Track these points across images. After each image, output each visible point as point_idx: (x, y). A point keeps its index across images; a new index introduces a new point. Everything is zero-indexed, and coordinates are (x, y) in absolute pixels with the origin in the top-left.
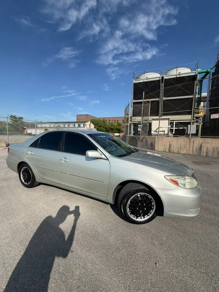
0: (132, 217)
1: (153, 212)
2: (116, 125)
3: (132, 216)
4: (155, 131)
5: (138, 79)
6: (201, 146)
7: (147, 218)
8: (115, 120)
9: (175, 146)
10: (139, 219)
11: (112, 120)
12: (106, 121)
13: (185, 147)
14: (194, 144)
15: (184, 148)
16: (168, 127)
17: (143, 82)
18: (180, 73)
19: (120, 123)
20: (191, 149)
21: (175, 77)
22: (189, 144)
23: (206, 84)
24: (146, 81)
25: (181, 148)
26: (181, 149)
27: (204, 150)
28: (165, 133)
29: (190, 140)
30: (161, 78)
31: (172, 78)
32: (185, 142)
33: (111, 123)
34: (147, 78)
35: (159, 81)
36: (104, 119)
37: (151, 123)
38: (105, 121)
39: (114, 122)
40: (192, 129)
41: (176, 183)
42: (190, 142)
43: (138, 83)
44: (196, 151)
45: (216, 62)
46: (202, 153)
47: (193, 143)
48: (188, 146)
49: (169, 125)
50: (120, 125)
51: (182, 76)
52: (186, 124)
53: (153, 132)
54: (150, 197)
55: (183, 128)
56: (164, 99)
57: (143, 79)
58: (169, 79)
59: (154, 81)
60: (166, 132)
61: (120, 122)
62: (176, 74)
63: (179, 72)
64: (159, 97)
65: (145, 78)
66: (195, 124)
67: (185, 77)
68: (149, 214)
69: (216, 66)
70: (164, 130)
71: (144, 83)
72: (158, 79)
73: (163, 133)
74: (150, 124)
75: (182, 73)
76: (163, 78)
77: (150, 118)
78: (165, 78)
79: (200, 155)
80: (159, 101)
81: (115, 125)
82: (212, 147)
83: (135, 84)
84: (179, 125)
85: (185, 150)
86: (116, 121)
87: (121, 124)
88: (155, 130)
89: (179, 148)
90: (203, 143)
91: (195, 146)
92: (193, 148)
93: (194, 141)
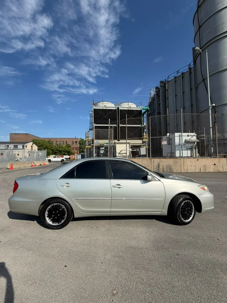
2: (66, 147)
4: (119, 153)
5: (97, 106)
6: (159, 165)
8: (63, 141)
11: (60, 141)
12: (52, 142)
13: (148, 166)
16: (129, 150)
17: (102, 109)
19: (69, 144)
21: (127, 109)
24: (104, 108)
27: (161, 167)
30: (117, 108)
31: (125, 110)
32: (148, 162)
33: (59, 144)
34: (105, 106)
35: (116, 110)
36: (50, 140)
38: (51, 142)
39: (62, 143)
42: (151, 162)
43: (98, 109)
44: (156, 169)
45: (149, 103)
46: (160, 170)
47: (154, 162)
48: (150, 165)
49: (129, 148)
50: (70, 147)
51: (132, 109)
52: (139, 147)
53: (117, 155)
55: (136, 150)
56: (120, 126)
57: (102, 106)
58: (123, 110)
59: (111, 110)
60: (128, 154)
61: (70, 143)
62: (127, 107)
63: (130, 106)
64: (116, 124)
65: (104, 106)
66: (145, 147)
67: (134, 110)
69: (149, 105)
70: (126, 153)
71: (103, 110)
72: (115, 109)
73: (125, 155)
74: (115, 147)
75: (132, 107)
76: (118, 108)
77: (114, 142)
78: (120, 108)
80: (117, 127)
81: (64, 147)
82: (166, 165)
83: (95, 110)
86: (65, 142)
87: (70, 145)
88: (119, 152)
90: (160, 162)
91: (155, 165)
92: (154, 167)
93: (154, 161)
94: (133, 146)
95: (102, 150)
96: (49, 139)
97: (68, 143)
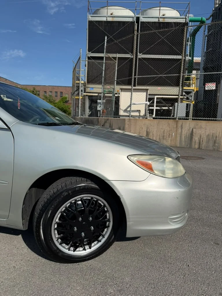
0: (65, 249)
1: (107, 232)
2: (60, 102)
3: (64, 247)
4: (125, 111)
5: (97, 14)
6: (192, 134)
7: (96, 246)
8: (56, 92)
9: (155, 133)
10: (80, 252)
11: (51, 92)
12: (38, 93)
13: (169, 135)
14: (183, 131)
15: (168, 137)
16: (146, 104)
17: (105, 21)
18: (164, 15)
19: (66, 98)
20: (178, 138)
21: (156, 20)
22: (175, 129)
23: (201, 39)
24: (110, 19)
25: (164, 136)
26: (163, 139)
27: (196, 138)
28: (141, 115)
29: (177, 124)
30: (135, 20)
31: (153, 22)
32: (170, 128)
33: (48, 96)
34: (112, 14)
35: (133, 23)
36: (34, 89)
37: (119, 96)
38: (36, 91)
39: (54, 94)
40: (180, 109)
41: (149, 168)
42: (177, 127)
43: (96, 22)
44: (185, 141)
45: (213, 10)
46: (193, 144)
47: (182, 129)
48: (174, 134)
49: (146, 101)
50: (66, 102)
51: (167, 20)
52: (172, 101)
53: (121, 113)
54: (102, 202)
55: (167, 108)
56: (140, 57)
57: (106, 15)
58: (148, 23)
59: (124, 23)
60: (142, 113)
61: (67, 96)
62: (158, 15)
63: (163, 13)
64: (132, 52)
65: (109, 14)
66: (185, 103)
67: (171, 23)
68: (101, 237)
69: (212, 16)
70: (139, 110)
71: (107, 22)
72: (130, 20)
73: (137, 114)
74: (118, 99)
75: (167, 16)
76: (138, 19)
77: (117, 88)
78: (142, 19)
79: (190, 147)
80: (132, 59)
81: (57, 101)
82: (207, 134)
83: (91, 22)
84: (162, 103)
85: (169, 141)
86: (59, 94)
87: (67, 100)
88: (124, 109)
89: (161, 137)
90: (195, 128)
91: (183, 133)
92: (181, 137)
93: (182, 126)
94: (162, 98)
95: (99, 105)
96: (34, 86)
97: (64, 96)
